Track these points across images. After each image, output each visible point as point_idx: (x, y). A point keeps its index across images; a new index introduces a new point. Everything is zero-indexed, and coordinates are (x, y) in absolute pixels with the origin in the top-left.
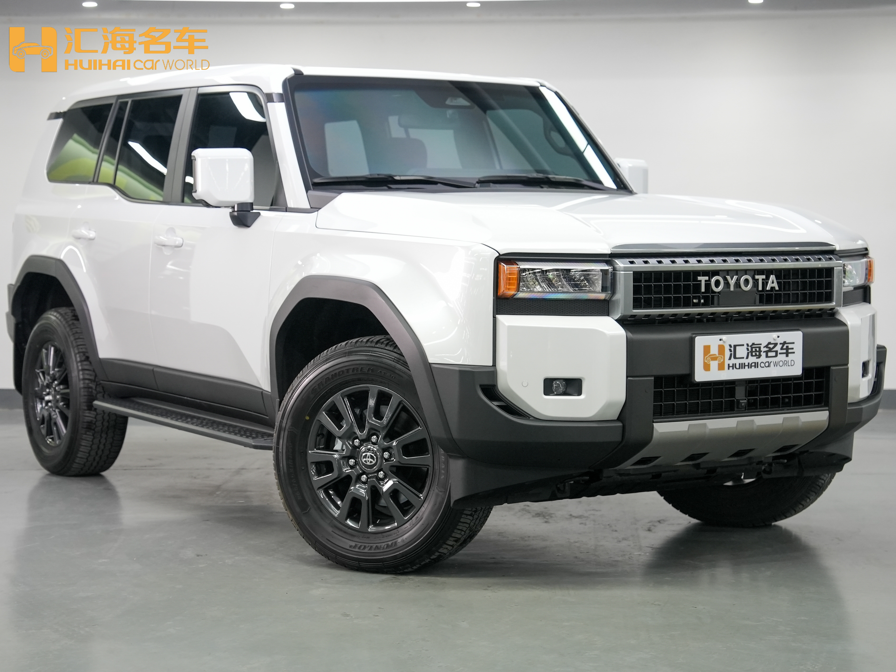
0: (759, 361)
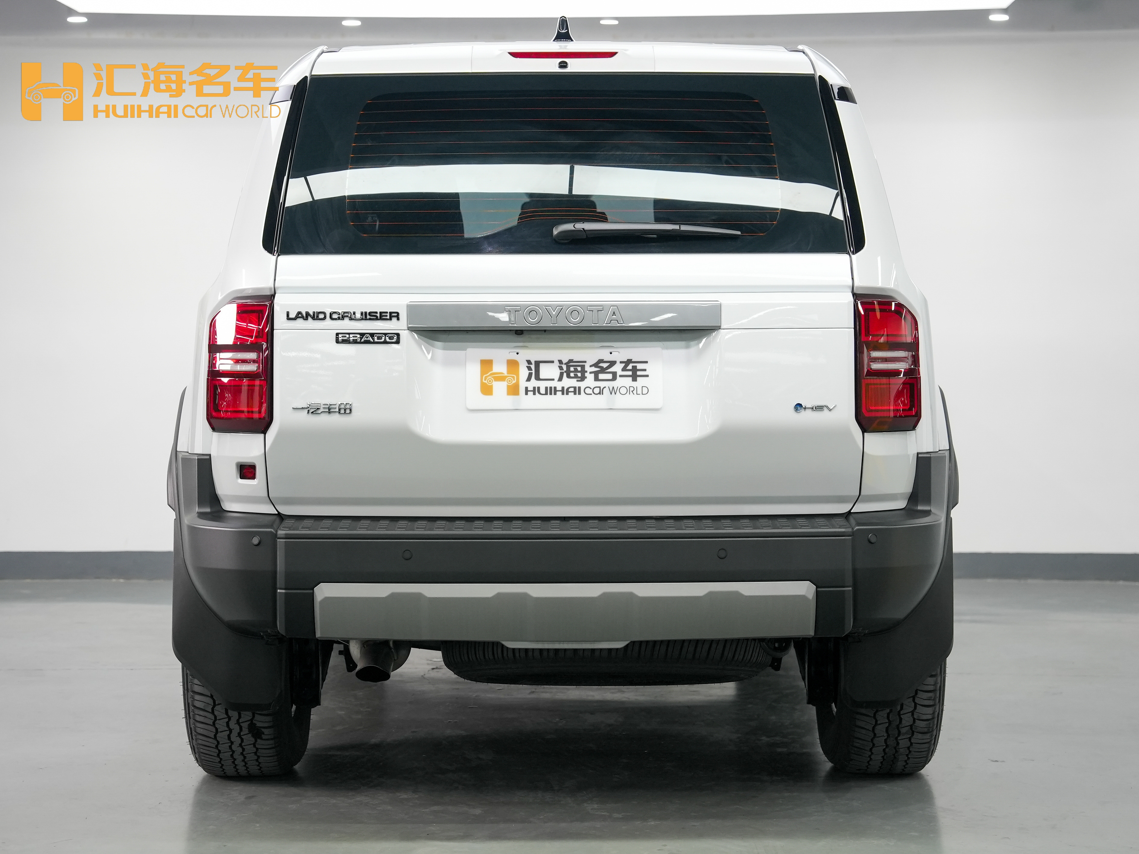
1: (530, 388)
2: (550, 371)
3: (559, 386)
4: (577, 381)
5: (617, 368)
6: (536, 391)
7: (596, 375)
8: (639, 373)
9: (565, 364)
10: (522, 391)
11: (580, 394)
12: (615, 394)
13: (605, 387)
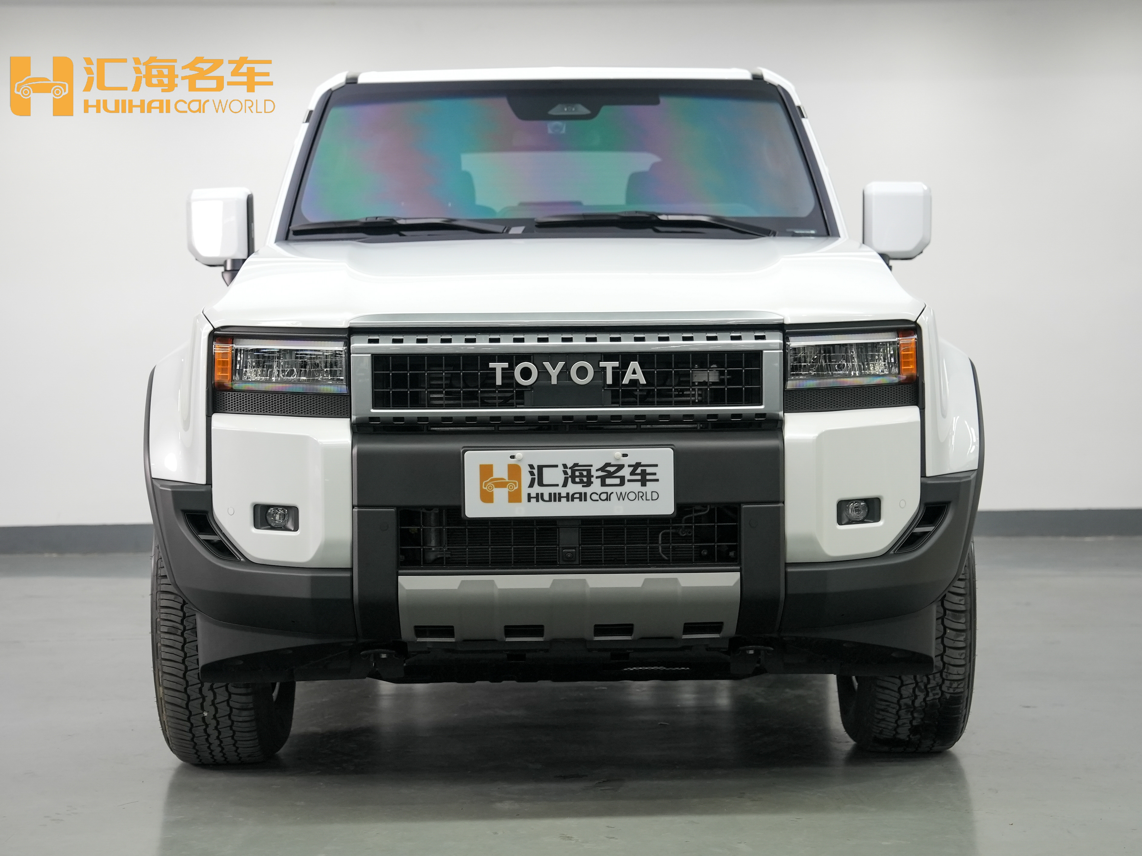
0: (589, 490)
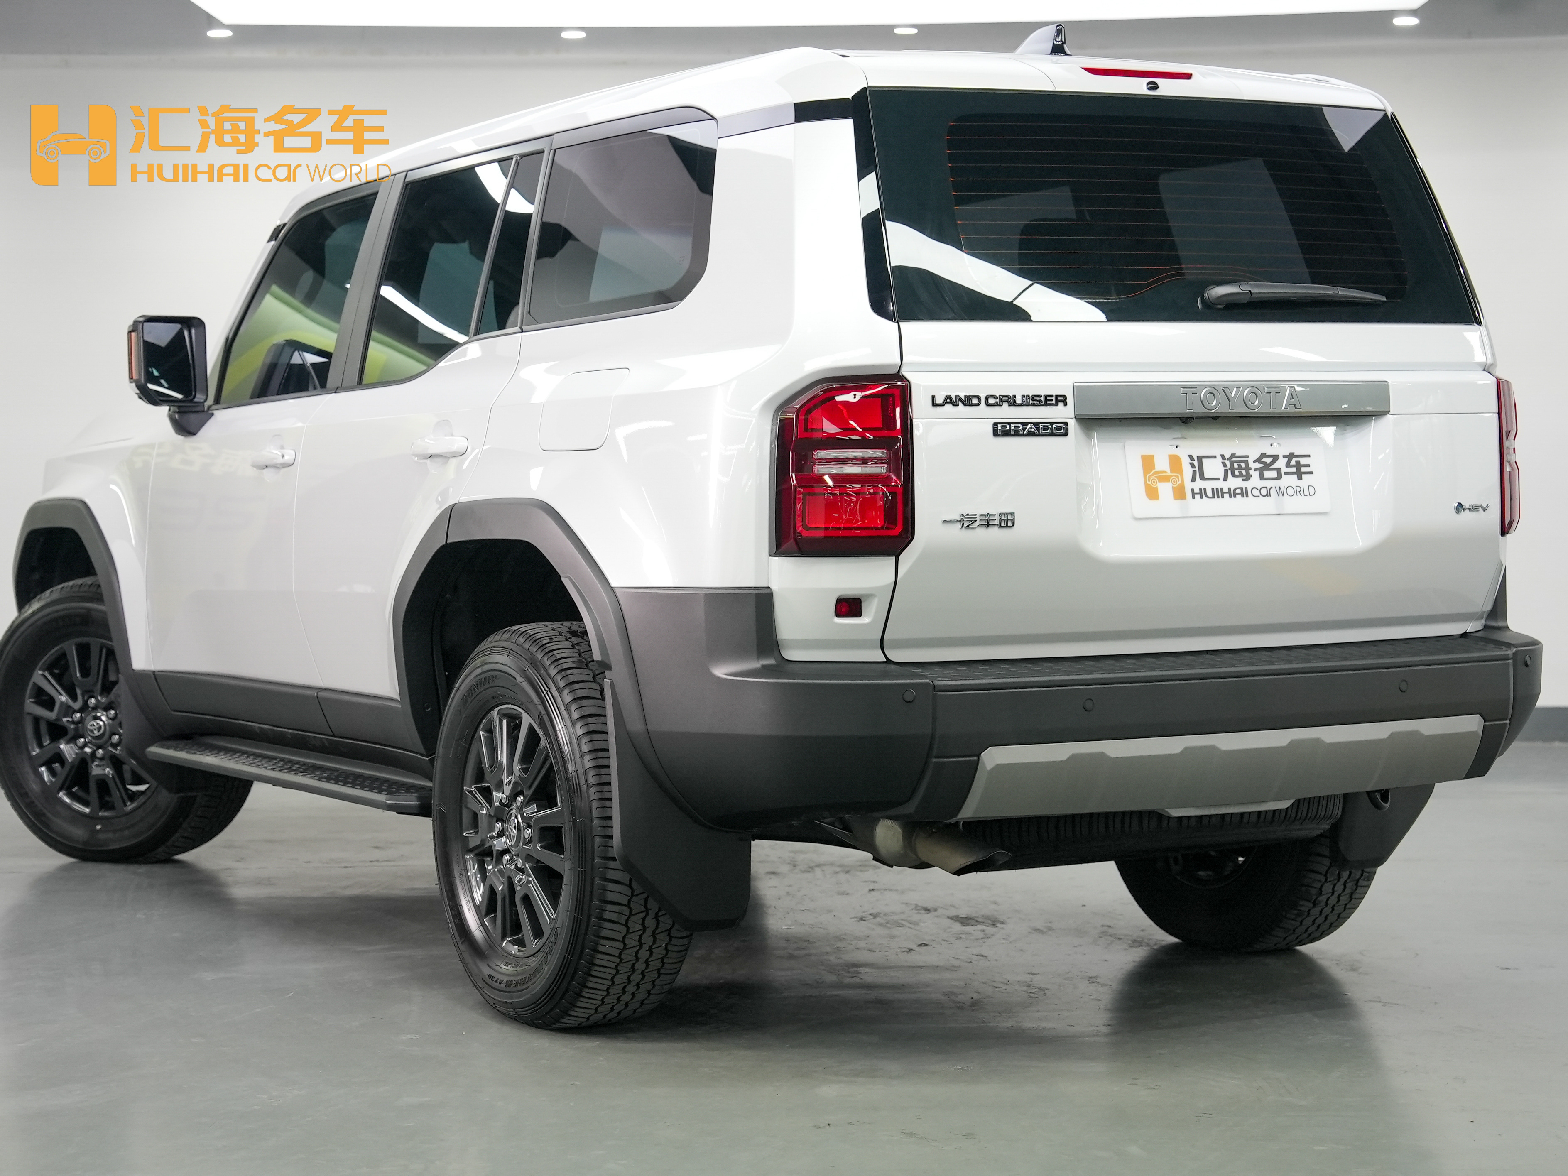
1: (1197, 491)
2: (1213, 468)
3: (1225, 485)
4: (1243, 480)
5: (1281, 463)
6: (1202, 493)
7: (1261, 471)
8: (1303, 469)
9: (1228, 459)
10: (1189, 494)
11: (1248, 497)
12: (1283, 495)
13: (1272, 487)
